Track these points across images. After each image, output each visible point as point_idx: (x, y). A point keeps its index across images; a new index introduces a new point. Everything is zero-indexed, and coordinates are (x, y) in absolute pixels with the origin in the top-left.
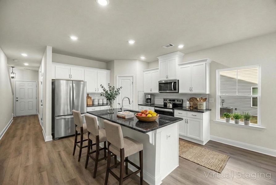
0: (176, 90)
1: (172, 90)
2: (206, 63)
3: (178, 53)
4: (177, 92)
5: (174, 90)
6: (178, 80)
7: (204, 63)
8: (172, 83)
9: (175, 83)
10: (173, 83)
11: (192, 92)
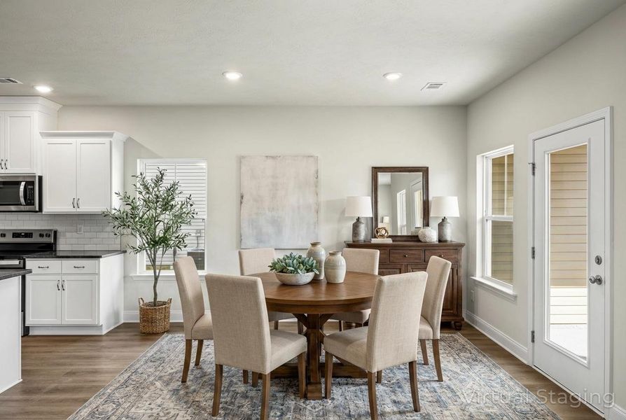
0: (33, 204)
1: (21, 205)
2: (111, 142)
3: (40, 100)
4: (37, 209)
5: (27, 204)
6: (40, 178)
7: (106, 140)
8: (18, 183)
9: (30, 184)
10: (23, 184)
11: (78, 210)
